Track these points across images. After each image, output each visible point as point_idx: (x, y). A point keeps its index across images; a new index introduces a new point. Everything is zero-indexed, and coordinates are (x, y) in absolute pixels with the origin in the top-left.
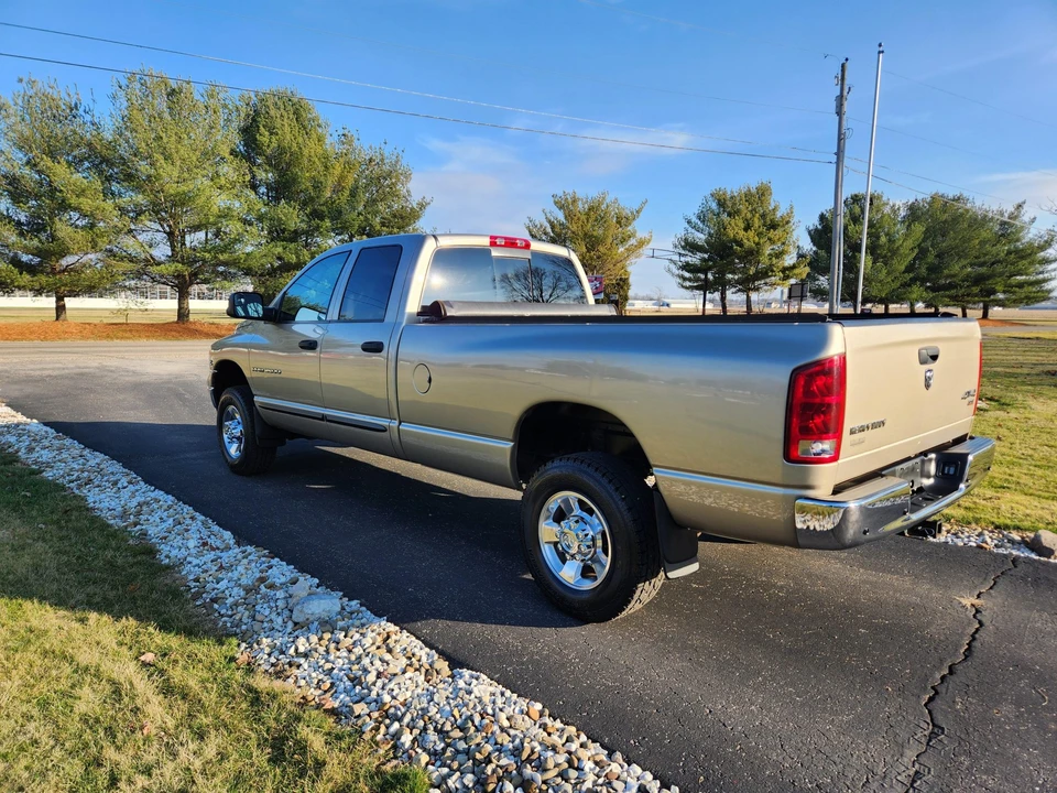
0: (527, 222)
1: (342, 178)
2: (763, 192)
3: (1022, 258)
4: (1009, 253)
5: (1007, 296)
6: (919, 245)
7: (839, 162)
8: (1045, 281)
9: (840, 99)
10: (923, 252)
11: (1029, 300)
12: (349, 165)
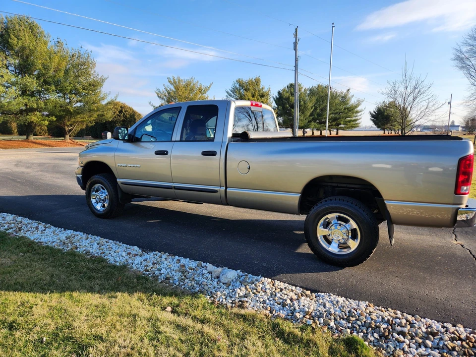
0: (156, 90)
1: (59, 64)
2: (257, 81)
3: (350, 111)
4: (345, 109)
5: (345, 126)
6: (314, 106)
7: (296, 70)
8: (357, 120)
9: (295, 44)
10: (316, 109)
11: (352, 127)
12: (63, 58)
